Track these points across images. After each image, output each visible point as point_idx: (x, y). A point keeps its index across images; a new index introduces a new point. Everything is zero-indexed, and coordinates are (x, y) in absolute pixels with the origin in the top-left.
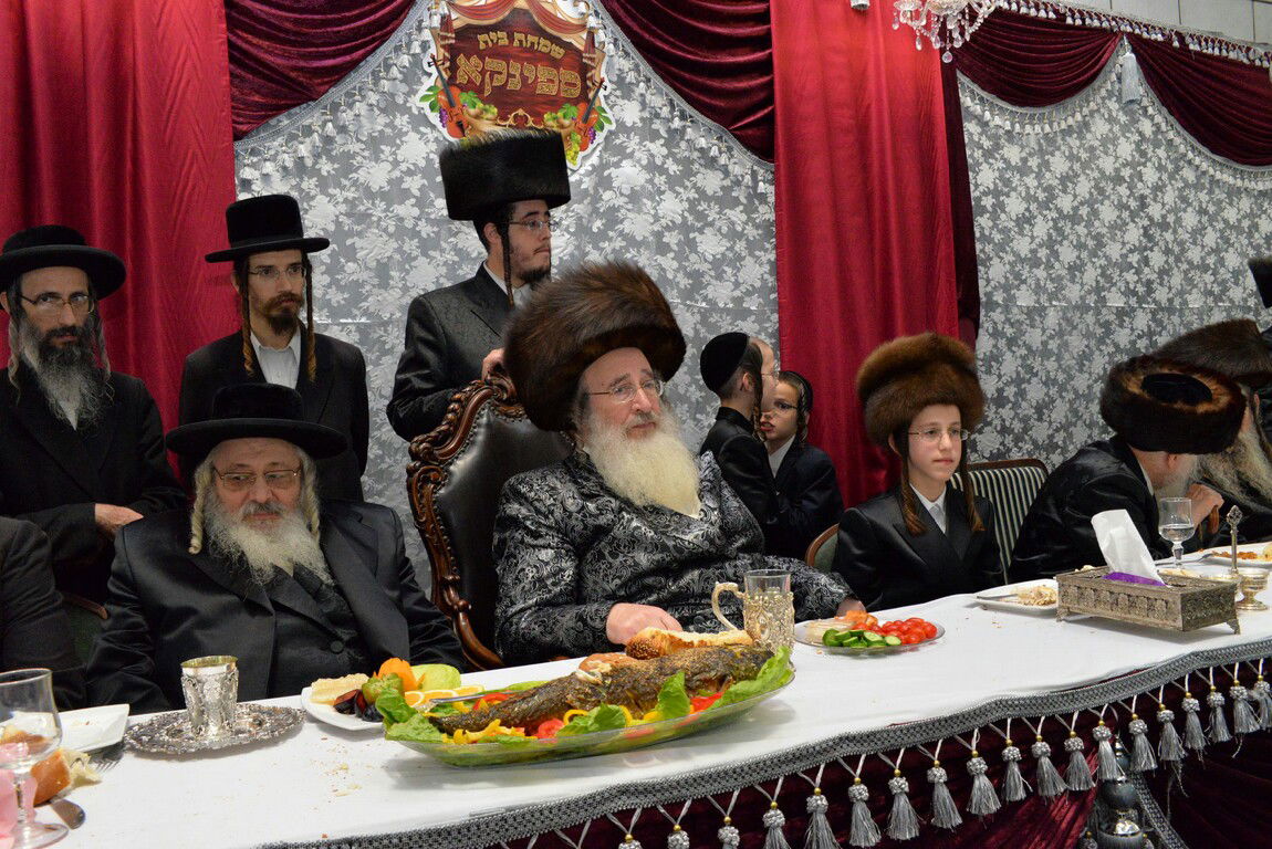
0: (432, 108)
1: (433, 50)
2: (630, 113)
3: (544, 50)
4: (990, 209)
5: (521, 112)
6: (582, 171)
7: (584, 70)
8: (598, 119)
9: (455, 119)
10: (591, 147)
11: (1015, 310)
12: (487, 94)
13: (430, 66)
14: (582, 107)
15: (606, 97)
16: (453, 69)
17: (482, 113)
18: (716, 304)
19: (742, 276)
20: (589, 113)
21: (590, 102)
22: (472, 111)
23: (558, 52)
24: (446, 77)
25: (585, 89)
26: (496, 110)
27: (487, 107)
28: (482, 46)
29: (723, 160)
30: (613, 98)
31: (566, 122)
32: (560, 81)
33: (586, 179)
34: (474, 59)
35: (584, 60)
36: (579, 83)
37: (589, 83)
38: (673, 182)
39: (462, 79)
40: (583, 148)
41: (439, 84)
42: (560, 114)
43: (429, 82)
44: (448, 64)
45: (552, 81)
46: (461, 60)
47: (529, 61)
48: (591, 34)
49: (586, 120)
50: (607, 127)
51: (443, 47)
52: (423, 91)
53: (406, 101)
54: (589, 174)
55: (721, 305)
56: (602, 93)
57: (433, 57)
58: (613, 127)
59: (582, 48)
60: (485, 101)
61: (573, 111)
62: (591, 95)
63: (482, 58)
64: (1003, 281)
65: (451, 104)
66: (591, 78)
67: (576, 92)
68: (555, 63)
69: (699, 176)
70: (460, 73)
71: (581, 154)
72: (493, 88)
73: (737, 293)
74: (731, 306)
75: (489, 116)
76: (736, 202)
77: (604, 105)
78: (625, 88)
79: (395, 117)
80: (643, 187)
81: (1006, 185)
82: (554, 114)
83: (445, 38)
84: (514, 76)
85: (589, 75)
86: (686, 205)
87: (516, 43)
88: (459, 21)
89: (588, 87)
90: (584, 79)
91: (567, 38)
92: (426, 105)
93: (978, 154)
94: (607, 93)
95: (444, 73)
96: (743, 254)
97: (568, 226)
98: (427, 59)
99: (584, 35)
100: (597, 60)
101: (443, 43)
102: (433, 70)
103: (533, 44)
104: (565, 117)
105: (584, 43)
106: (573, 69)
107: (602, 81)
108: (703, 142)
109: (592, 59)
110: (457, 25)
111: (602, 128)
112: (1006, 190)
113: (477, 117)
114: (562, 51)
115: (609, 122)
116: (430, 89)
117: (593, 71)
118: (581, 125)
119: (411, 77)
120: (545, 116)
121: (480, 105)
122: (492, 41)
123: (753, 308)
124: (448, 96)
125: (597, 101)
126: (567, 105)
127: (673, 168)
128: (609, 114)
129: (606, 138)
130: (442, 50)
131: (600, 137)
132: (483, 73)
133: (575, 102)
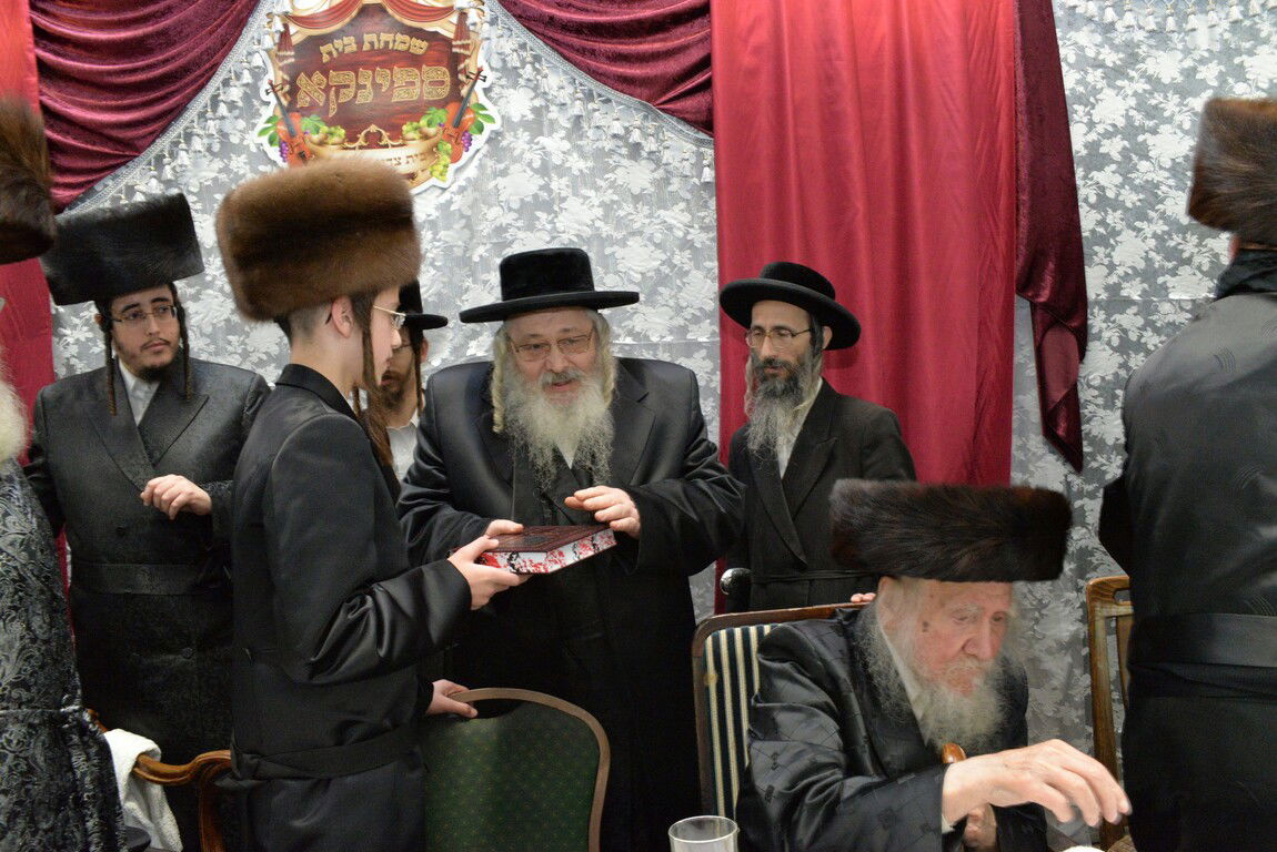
0: (271, 142)
1: (271, 76)
2: (518, 103)
3: (402, 47)
4: (1117, 157)
5: (373, 128)
6: (454, 188)
7: (454, 62)
8: (474, 120)
9: (296, 150)
10: (466, 156)
11: (1166, 307)
12: (332, 114)
13: (268, 93)
14: (453, 108)
15: (487, 91)
16: (294, 92)
17: (326, 138)
18: (647, 337)
19: (685, 297)
20: (462, 114)
21: (462, 101)
22: (316, 138)
23: (419, 46)
24: (285, 103)
25: (457, 84)
26: (343, 132)
27: (333, 129)
28: (326, 58)
29: (650, 145)
30: (497, 90)
31: (432, 131)
32: (422, 81)
33: (456, 198)
34: (317, 76)
35: (454, 50)
36: (448, 79)
37: (462, 77)
38: (579, 182)
39: (303, 100)
40: (455, 159)
41: (279, 113)
42: (423, 122)
43: (267, 112)
44: (287, 88)
45: (413, 83)
46: (302, 80)
47: (384, 65)
48: (463, 15)
49: (458, 123)
50: (488, 127)
51: (281, 68)
52: (261, 123)
53: (243, 139)
54: (462, 190)
55: (655, 339)
56: (480, 85)
57: (271, 84)
58: (497, 126)
59: (451, 36)
60: (330, 123)
61: (441, 115)
62: (464, 92)
63: (325, 73)
64: (1141, 265)
65: (292, 134)
66: (464, 71)
67: (444, 91)
68: (414, 61)
69: (619, 171)
70: (301, 95)
71: (453, 167)
72: (339, 105)
73: (680, 321)
74: (669, 339)
75: (335, 139)
76: (675, 198)
77: (483, 100)
78: (510, 74)
79: (230, 159)
80: (535, 196)
81: (1149, 116)
82: (415, 124)
83: (282, 58)
84: (364, 87)
85: (462, 66)
86: (599, 212)
87: (366, 47)
88: (298, 34)
89: (462, 83)
90: (454, 73)
91: (430, 27)
92: (264, 140)
93: (1094, 77)
94: (486, 85)
95: (282, 99)
96: (686, 268)
97: (434, 260)
98: (264, 86)
99: (454, 18)
100: (471, 47)
101: (281, 64)
102: (271, 98)
103: (387, 43)
104: (429, 125)
105: (453, 28)
106: (438, 62)
107: (480, 71)
108: (617, 128)
109: (465, 47)
110: (296, 39)
111: (481, 129)
112: (1151, 123)
113: (322, 143)
114: (425, 44)
115: (490, 119)
116: (269, 121)
117: (467, 61)
118: (451, 131)
119: (248, 109)
120: (405, 128)
121: (325, 129)
122: (337, 50)
123: (703, 339)
124: (288, 126)
125: (473, 100)
126: (434, 110)
127: (577, 164)
128: (492, 110)
129: (489, 141)
130: (281, 73)
131: (479, 141)
132: (327, 90)
133: (442, 104)
